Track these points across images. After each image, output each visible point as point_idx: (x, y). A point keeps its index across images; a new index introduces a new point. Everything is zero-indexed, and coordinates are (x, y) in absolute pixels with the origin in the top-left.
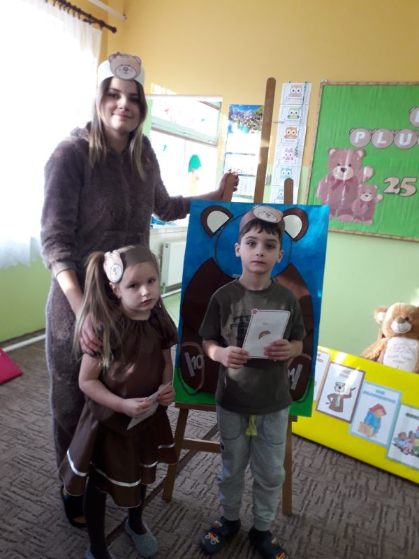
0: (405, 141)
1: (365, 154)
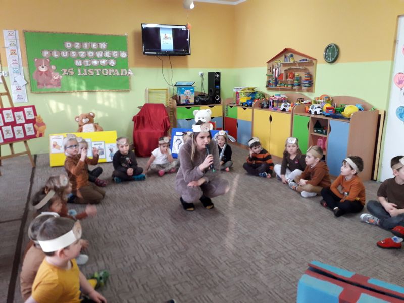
0: (65, 54)
1: (50, 60)
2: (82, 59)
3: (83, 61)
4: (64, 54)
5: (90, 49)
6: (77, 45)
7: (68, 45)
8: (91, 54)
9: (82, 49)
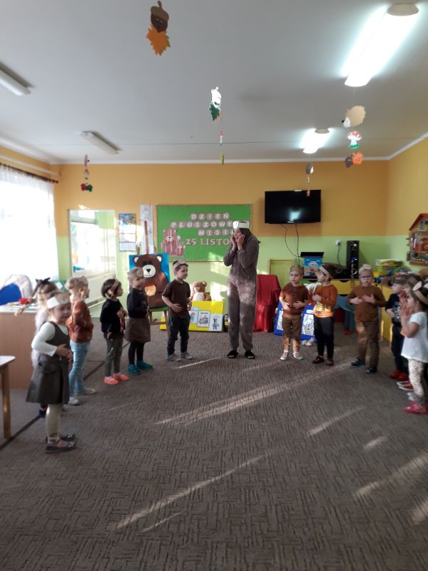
1: (177, 231)
2: (205, 229)
3: (205, 232)
4: (189, 225)
5: (214, 219)
6: (202, 217)
7: (194, 216)
8: (214, 224)
9: (205, 220)
